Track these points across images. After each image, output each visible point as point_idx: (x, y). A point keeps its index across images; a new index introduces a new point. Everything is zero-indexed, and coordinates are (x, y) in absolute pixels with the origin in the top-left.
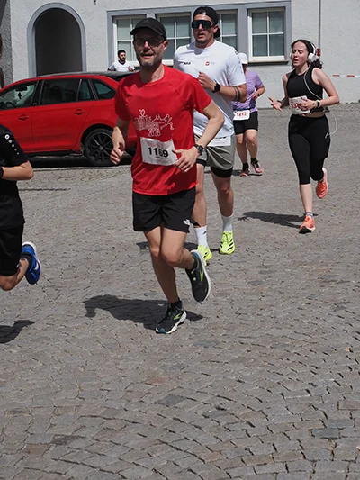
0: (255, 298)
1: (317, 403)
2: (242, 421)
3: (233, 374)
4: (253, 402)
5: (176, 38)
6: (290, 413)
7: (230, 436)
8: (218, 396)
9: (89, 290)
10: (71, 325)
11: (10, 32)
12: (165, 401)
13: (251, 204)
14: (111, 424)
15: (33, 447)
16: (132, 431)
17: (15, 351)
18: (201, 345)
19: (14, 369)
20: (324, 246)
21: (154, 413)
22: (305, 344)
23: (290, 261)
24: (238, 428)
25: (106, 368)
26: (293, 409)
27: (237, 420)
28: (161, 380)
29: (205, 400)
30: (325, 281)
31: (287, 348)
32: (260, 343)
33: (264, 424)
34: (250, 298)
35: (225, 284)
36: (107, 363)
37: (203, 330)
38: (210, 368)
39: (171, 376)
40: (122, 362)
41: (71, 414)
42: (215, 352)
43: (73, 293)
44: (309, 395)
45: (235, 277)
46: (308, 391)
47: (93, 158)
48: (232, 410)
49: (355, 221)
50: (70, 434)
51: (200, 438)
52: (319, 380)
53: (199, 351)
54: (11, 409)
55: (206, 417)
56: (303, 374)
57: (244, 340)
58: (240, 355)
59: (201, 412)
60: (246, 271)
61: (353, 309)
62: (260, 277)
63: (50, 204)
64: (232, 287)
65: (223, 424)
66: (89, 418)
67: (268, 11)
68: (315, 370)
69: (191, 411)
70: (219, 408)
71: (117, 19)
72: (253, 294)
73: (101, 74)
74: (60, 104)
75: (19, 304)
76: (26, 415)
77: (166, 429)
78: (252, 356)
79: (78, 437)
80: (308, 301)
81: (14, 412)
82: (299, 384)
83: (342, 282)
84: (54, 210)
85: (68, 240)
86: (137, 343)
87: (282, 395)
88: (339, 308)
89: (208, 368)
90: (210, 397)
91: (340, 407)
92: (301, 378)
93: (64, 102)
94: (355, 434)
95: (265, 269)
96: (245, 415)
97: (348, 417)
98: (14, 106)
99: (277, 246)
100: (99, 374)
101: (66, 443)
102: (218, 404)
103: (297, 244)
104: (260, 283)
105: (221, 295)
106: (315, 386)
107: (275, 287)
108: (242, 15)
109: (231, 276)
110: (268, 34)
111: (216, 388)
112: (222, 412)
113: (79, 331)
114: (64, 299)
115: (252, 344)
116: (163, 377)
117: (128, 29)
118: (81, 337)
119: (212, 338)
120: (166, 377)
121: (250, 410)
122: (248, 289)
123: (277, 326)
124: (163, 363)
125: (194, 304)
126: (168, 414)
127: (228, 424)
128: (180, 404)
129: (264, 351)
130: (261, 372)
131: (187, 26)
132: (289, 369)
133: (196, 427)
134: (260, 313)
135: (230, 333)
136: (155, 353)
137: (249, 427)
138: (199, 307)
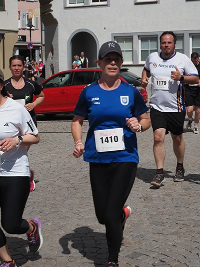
0: (186, 198)
3: (171, 241)
4: (180, 258)
5: (149, 49)
8: (162, 254)
10: (82, 210)
11: (58, 45)
12: (131, 256)
17: (50, 224)
18: (154, 224)
19: (49, 234)
21: (125, 262)
28: (130, 244)
32: (187, 223)
34: (183, 197)
35: (170, 189)
37: (155, 215)
38: (158, 237)
39: (135, 241)
41: (78, 261)
42: (161, 228)
43: (84, 191)
45: (176, 185)
48: (169, 262)
53: (153, 227)
54: (45, 257)
55: (154, 266)
57: (178, 222)
58: (175, 230)
59: (151, 263)
62: (189, 186)
64: (173, 191)
66: (88, 264)
69: (146, 262)
70: (161, 261)
71: (117, 38)
72: (185, 195)
74: (83, 85)
75: (54, 197)
76: (53, 261)
81: (47, 259)
87: (198, 254)
89: (157, 237)
90: (156, 254)
93: (85, 84)
96: (176, 266)
98: (58, 85)
102: (161, 258)
104: (189, 189)
105: (167, 195)
107: (197, 192)
109: (173, 185)
111: (160, 249)
112: (163, 263)
113: (86, 214)
114: (79, 195)
115: (183, 224)
116: (131, 242)
117: (123, 43)
118: (87, 217)
119: (161, 220)
120: (133, 242)
121: (179, 263)
122: (182, 193)
123: (198, 214)
124: (132, 234)
125: (152, 200)
126: (132, 263)
128: (140, 258)
129: (189, 229)
130: (186, 241)
131: (156, 43)
134: (188, 206)
135: (170, 217)
136: (127, 228)
138: (154, 202)
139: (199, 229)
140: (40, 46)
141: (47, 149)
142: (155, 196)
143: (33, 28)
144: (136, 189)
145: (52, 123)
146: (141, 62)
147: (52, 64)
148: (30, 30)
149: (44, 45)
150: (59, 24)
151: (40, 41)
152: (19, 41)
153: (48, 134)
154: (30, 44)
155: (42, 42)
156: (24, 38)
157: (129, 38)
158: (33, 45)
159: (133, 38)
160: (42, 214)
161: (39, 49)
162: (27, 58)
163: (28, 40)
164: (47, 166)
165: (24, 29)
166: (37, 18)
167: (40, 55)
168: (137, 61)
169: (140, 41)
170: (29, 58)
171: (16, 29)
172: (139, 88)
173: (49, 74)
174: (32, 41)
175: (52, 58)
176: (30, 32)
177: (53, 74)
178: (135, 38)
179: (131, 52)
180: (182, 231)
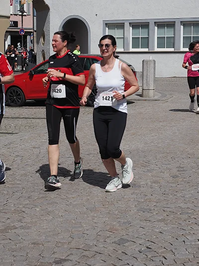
0: (174, 185)
2: (160, 256)
3: (157, 228)
4: (167, 245)
5: (140, 37)
6: (187, 252)
7: (153, 263)
8: (148, 241)
10: (70, 196)
11: (49, 31)
12: (118, 242)
13: (177, 131)
14: (87, 253)
15: (43, 264)
16: (98, 258)
17: (38, 209)
18: (141, 211)
19: (36, 219)
21: (112, 248)
23: (195, 165)
24: (157, 259)
25: (87, 221)
26: (190, 250)
27: (157, 255)
28: (117, 230)
29: (140, 242)
31: (189, 215)
32: (174, 211)
33: (172, 258)
34: (171, 185)
35: (158, 177)
36: (88, 218)
37: (143, 202)
38: (145, 224)
39: (123, 228)
40: (96, 218)
41: (66, 246)
42: (149, 215)
45: (164, 173)
47: (90, 102)
48: (155, 249)
50: (64, 258)
51: (136, 264)
53: (140, 214)
54: (32, 242)
55: (140, 252)
56: (197, 230)
57: (165, 209)
58: (162, 217)
59: (137, 249)
60: (170, 169)
62: (177, 173)
64: (161, 178)
65: (149, 256)
66: (75, 250)
67: (192, 23)
69: (132, 249)
70: (148, 248)
71: (109, 25)
72: (173, 183)
73: (98, 56)
76: (41, 246)
77: (117, 258)
78: (169, 218)
79: (68, 260)
81: (34, 243)
82: (194, 236)
86: (105, 208)
87: (184, 242)
89: (143, 224)
90: (143, 241)
92: (196, 233)
95: (181, 169)
96: (162, 252)
99: (189, 156)
100: (83, 224)
101: (61, 263)
102: (148, 245)
104: (177, 176)
105: (155, 182)
107: (185, 179)
108: (177, 24)
109: (161, 172)
110: (192, 36)
111: (147, 236)
112: (149, 250)
113: (74, 199)
114: (68, 181)
115: (170, 212)
116: (118, 228)
117: (114, 30)
118: (75, 203)
119: (148, 207)
120: (120, 228)
121: (165, 250)
122: (170, 180)
123: (185, 202)
124: (119, 220)
125: (140, 186)
126: (119, 250)
127: (152, 257)
128: (126, 244)
129: (176, 216)
130: (173, 228)
131: (147, 30)
132: (189, 227)
133: (134, 258)
134: (176, 194)
135: (158, 204)
136: (115, 214)
137: (164, 259)
138: (142, 189)
139: (186, 216)
140: (32, 32)
141: (36, 135)
142: (143, 183)
143: (25, 14)
145: (43, 109)
146: (132, 50)
147: (43, 50)
148: (22, 15)
149: (35, 31)
150: (51, 10)
151: (32, 27)
152: (10, 26)
153: (38, 120)
154: (22, 30)
155: (33, 27)
156: (16, 24)
157: (120, 25)
158: (25, 30)
159: (124, 25)
160: (30, 200)
161: (30, 35)
162: (19, 44)
163: (20, 26)
164: (36, 151)
165: (16, 15)
166: (29, 4)
167: (31, 41)
168: (128, 48)
169: (131, 28)
170: (21, 44)
171: (8, 15)
173: (39, 60)
174: (24, 27)
175: (43, 44)
176: (22, 17)
177: (44, 60)
178: (127, 25)
179: (123, 39)
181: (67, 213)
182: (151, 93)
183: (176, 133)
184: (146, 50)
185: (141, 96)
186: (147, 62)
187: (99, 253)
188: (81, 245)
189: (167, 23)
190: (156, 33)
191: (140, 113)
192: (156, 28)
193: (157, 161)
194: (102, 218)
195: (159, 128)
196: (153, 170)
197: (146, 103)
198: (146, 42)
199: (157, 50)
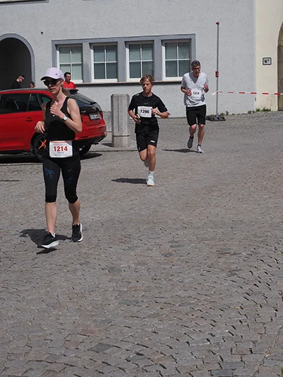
0: (168, 267)
1: (215, 349)
2: (156, 364)
3: (149, 327)
4: (165, 349)
5: (105, 62)
6: (194, 357)
7: (146, 376)
8: (138, 344)
9: (36, 260)
10: (22, 288)
12: (95, 349)
13: (164, 193)
14: (52, 367)
16: (69, 373)
18: (125, 304)
20: (221, 226)
21: (87, 358)
22: (205, 303)
23: (194, 237)
24: (153, 369)
25: (50, 322)
26: (197, 354)
27: (152, 363)
28: (92, 332)
29: (127, 347)
30: (222, 253)
31: (192, 306)
32: (171, 301)
33: (173, 366)
34: (163, 266)
35: (144, 256)
36: (50, 318)
37: (126, 292)
38: (131, 322)
39: (100, 329)
40: (61, 318)
41: (21, 359)
42: (135, 309)
43: (23, 263)
44: (209, 343)
45: (152, 250)
46: (208, 340)
47: (40, 156)
48: (148, 355)
49: (245, 206)
50: (20, 375)
52: (217, 331)
53: (123, 308)
55: (128, 361)
56: (204, 326)
57: (158, 300)
58: (155, 311)
59: (124, 357)
60: (160, 245)
61: (243, 274)
62: (171, 250)
63: (6, 192)
64: (149, 258)
65: (141, 366)
66: (36, 363)
67: (178, 42)
68: (214, 323)
69: (117, 357)
70: (138, 354)
71: (63, 47)
72: (166, 263)
74: (15, 114)
77: (97, 370)
78: (165, 312)
80: (208, 269)
82: (201, 334)
83: (235, 254)
84: (9, 197)
85: (20, 221)
86: (74, 302)
87: (188, 343)
88: (232, 275)
89: (129, 322)
90: (131, 345)
91: (233, 352)
92: (203, 329)
93: (17, 111)
94: (244, 374)
95: (175, 244)
96: (159, 360)
97: (239, 360)
99: (185, 225)
100: (43, 327)
102: (138, 350)
103: (200, 224)
104: (170, 254)
105: (140, 264)
106: (213, 336)
107: (183, 258)
108: (157, 44)
109: (148, 249)
110: (178, 60)
111: (136, 338)
112: (141, 357)
113: (28, 293)
114: (16, 267)
115: (165, 303)
116: (94, 329)
117: (68, 55)
118: (30, 298)
119: (134, 299)
120: (97, 329)
121: (162, 355)
122: (161, 260)
123: (184, 288)
124: (95, 318)
125: (120, 271)
126: (98, 359)
127: (146, 366)
128: (108, 351)
129: (174, 308)
130: (171, 325)
131: (114, 53)
132: (193, 323)
133: (120, 369)
134: (171, 278)
135: (147, 294)
136: (88, 311)
137: (162, 369)
138: (123, 274)
139: (188, 308)
142: (124, 266)
144: (97, 257)
146: (94, 81)
157: (75, 47)
159: (82, 47)
168: (90, 79)
169: (92, 51)
172: (93, 117)
178: (86, 46)
179: (80, 67)
180: (164, 311)
181: (20, 312)
182: (125, 141)
183: (163, 195)
184: (114, 81)
185: (111, 145)
186: (118, 97)
187: (71, 366)
188: (43, 355)
189: (143, 43)
190: (127, 57)
191: (112, 169)
192: (128, 50)
193: (140, 234)
194: (71, 316)
195: (140, 189)
196: (136, 247)
197: (119, 155)
198: (114, 70)
199: (129, 80)
